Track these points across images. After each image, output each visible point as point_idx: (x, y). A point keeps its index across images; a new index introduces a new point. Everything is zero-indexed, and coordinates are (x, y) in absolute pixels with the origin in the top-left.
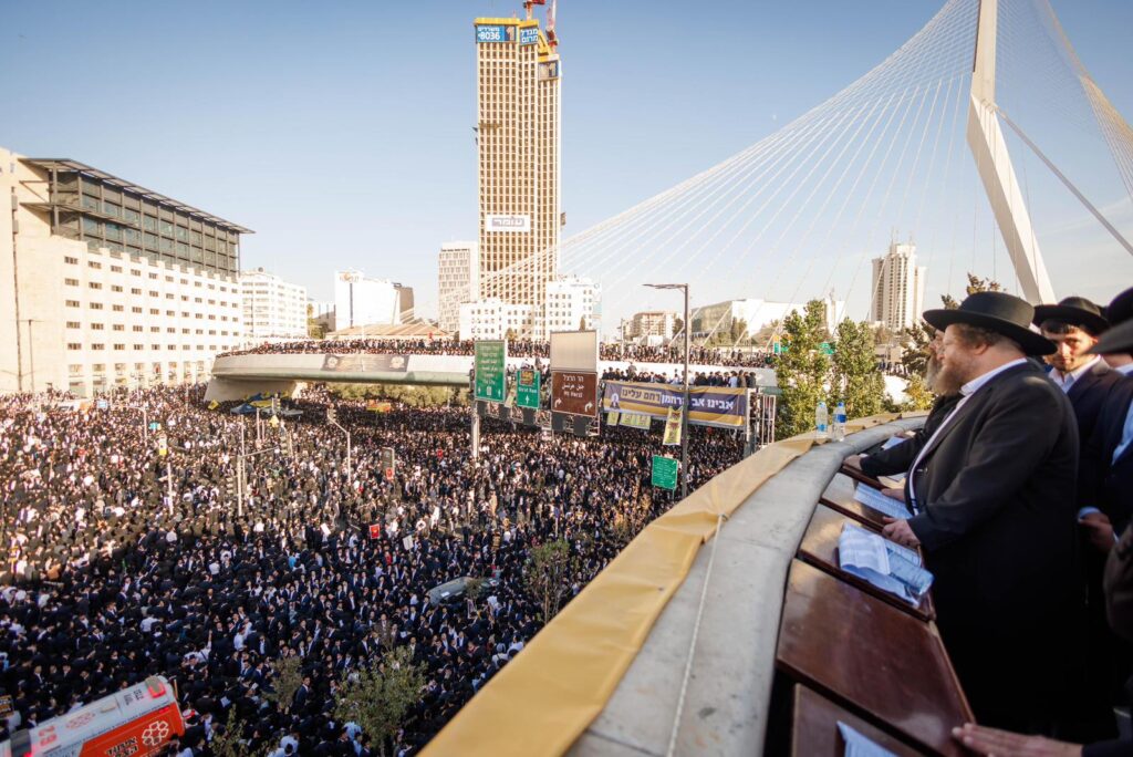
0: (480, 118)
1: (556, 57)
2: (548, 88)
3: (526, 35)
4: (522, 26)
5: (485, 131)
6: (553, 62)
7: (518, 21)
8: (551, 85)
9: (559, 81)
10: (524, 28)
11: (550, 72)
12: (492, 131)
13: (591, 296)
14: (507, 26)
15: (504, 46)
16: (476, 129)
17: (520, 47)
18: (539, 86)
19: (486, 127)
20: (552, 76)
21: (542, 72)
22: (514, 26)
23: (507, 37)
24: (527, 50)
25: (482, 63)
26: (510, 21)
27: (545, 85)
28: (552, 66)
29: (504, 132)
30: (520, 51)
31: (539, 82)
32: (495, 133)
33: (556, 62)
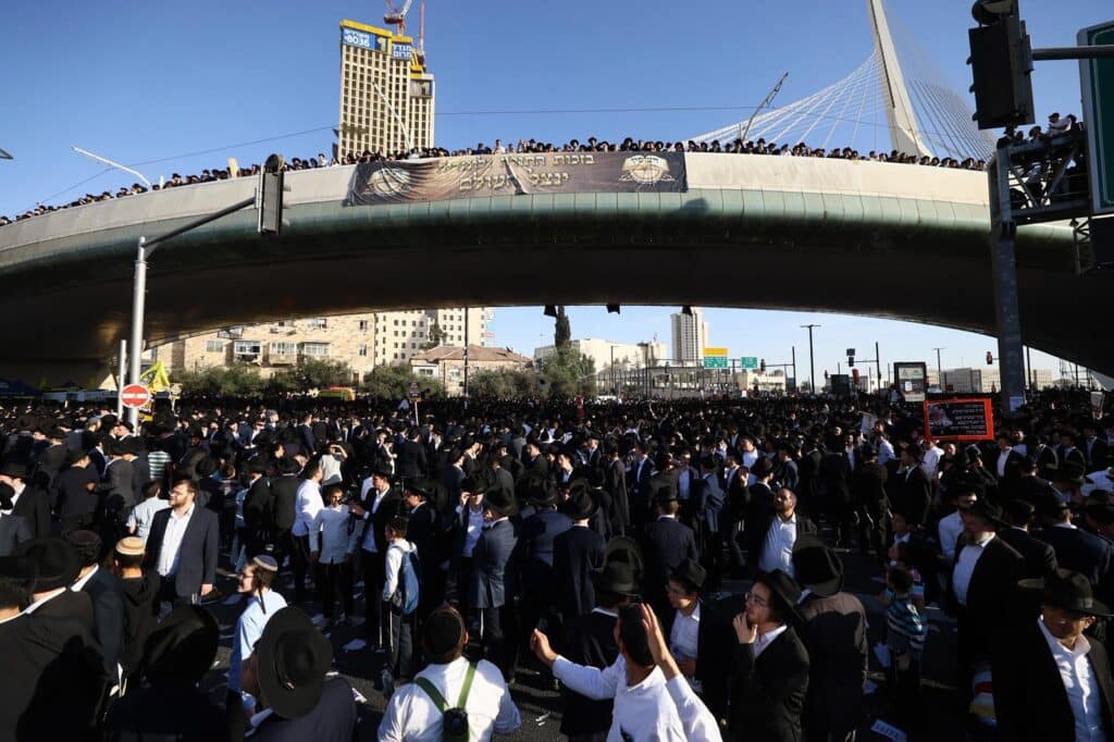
0: (342, 121)
1: (430, 77)
2: (421, 105)
3: (398, 49)
4: (395, 39)
5: (348, 135)
6: (426, 81)
7: (390, 34)
8: (424, 102)
9: (433, 100)
10: (396, 43)
11: (424, 90)
12: (356, 136)
14: (378, 36)
15: (374, 54)
16: (337, 132)
17: (392, 60)
18: (411, 102)
19: (349, 131)
20: (425, 96)
21: (413, 89)
22: (386, 38)
23: (378, 46)
24: (398, 64)
25: (347, 66)
26: (381, 32)
27: (417, 102)
28: (426, 85)
29: (371, 139)
30: (391, 64)
31: (411, 98)
32: (359, 138)
33: (430, 81)
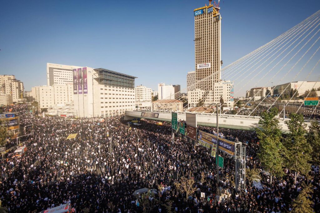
0: (195, 37)
1: (219, 14)
2: (216, 23)
3: (209, 10)
4: (208, 7)
5: (197, 41)
6: (218, 16)
8: (217, 23)
9: (220, 21)
10: (208, 8)
11: (217, 19)
12: (199, 40)
13: (230, 86)
14: (203, 9)
15: (203, 15)
16: (194, 41)
18: (213, 24)
19: (197, 39)
20: (217, 20)
21: (213, 20)
22: (206, 8)
23: (203, 12)
24: (209, 14)
25: (196, 22)
26: (204, 7)
27: (215, 23)
29: (203, 40)
30: (207, 15)
31: (213, 23)
32: (200, 41)
